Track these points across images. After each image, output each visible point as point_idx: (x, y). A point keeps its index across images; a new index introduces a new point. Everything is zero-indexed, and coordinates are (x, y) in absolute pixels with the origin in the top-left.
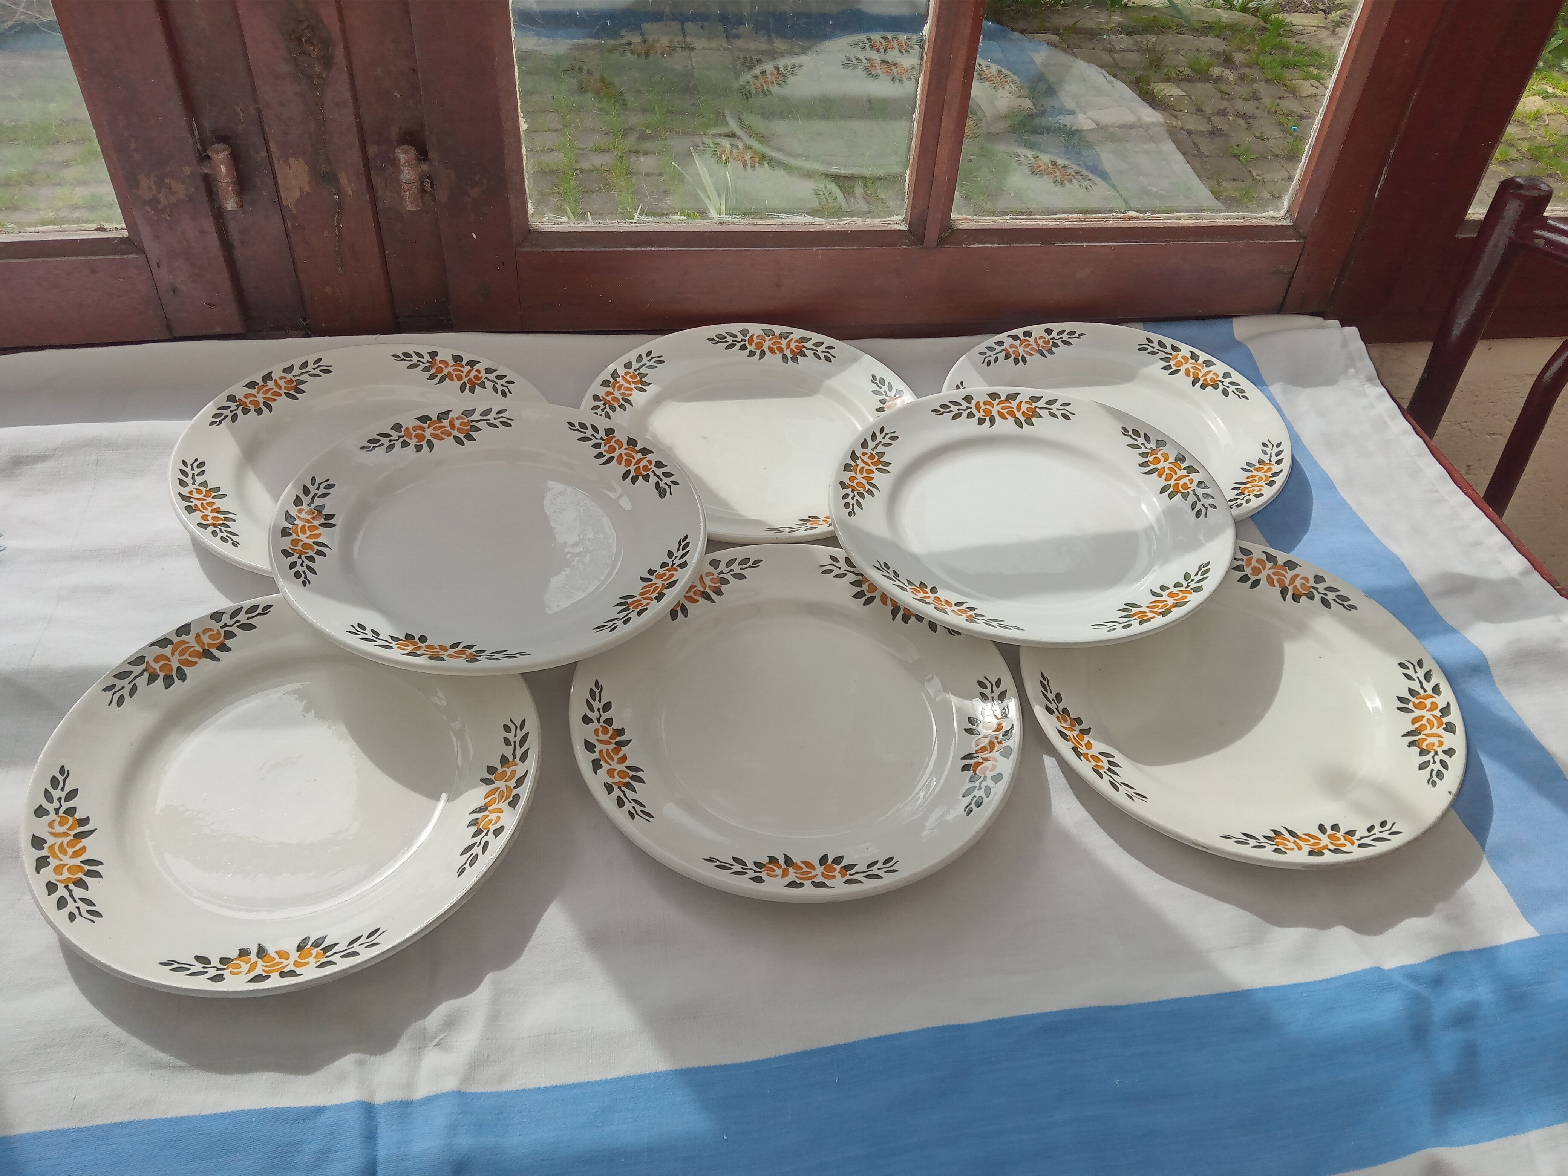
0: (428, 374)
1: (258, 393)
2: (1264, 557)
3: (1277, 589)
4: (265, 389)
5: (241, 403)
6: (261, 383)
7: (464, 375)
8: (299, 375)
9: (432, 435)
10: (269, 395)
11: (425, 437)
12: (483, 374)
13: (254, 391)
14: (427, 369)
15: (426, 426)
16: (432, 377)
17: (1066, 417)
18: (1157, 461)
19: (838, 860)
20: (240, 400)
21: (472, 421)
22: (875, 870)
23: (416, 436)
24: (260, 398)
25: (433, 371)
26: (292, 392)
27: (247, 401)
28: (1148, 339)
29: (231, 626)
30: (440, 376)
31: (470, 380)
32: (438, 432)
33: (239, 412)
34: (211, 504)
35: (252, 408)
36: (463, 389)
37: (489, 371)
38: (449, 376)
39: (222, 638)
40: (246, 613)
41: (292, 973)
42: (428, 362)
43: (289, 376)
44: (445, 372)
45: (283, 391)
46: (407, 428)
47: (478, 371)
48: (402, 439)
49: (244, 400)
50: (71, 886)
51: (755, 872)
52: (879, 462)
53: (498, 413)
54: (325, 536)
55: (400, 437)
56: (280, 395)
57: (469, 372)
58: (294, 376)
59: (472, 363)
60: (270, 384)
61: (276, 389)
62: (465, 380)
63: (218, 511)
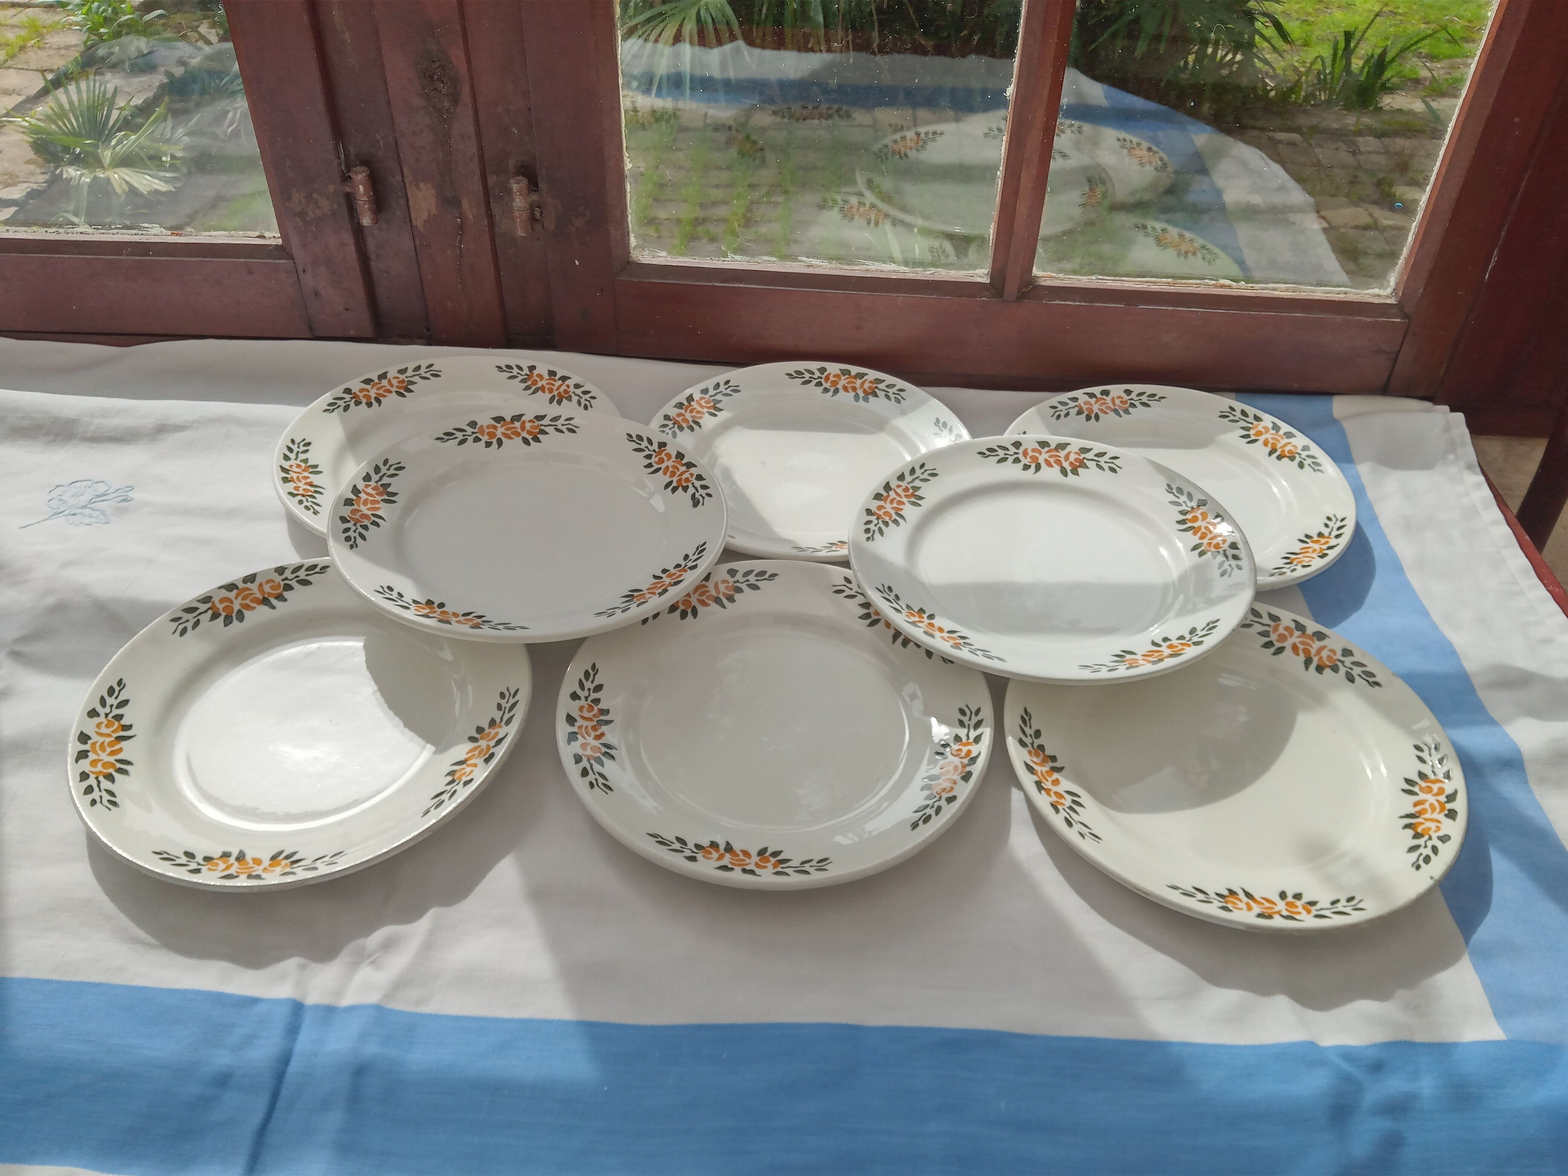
0: (525, 385)
1: (372, 388)
2: (1293, 625)
3: (1302, 658)
4: (379, 386)
5: (355, 396)
6: (376, 380)
7: (555, 388)
8: (411, 377)
9: (503, 434)
10: (381, 392)
11: (496, 435)
12: (572, 389)
13: (368, 387)
14: (523, 381)
15: (499, 425)
16: (527, 388)
17: (1113, 470)
18: (1195, 519)
19: (776, 854)
20: (355, 393)
21: (541, 425)
22: (807, 867)
23: (488, 434)
24: (373, 393)
25: (529, 383)
26: (402, 391)
27: (361, 395)
28: (1231, 408)
29: (291, 580)
30: (534, 388)
31: (559, 394)
32: (509, 432)
33: (352, 403)
34: (306, 478)
35: (364, 401)
36: (551, 401)
37: (577, 386)
38: (542, 389)
39: (281, 590)
40: (306, 570)
41: (258, 877)
42: (526, 375)
43: (402, 377)
44: (539, 384)
45: (394, 389)
46: (482, 426)
47: (568, 386)
48: (475, 435)
49: (358, 393)
50: (101, 778)
51: (693, 852)
52: (913, 495)
53: (566, 420)
54: (384, 510)
55: (473, 433)
56: (390, 392)
57: (560, 386)
58: (407, 377)
59: (564, 379)
60: (384, 382)
61: (389, 387)
62: (555, 393)
63: (311, 485)
